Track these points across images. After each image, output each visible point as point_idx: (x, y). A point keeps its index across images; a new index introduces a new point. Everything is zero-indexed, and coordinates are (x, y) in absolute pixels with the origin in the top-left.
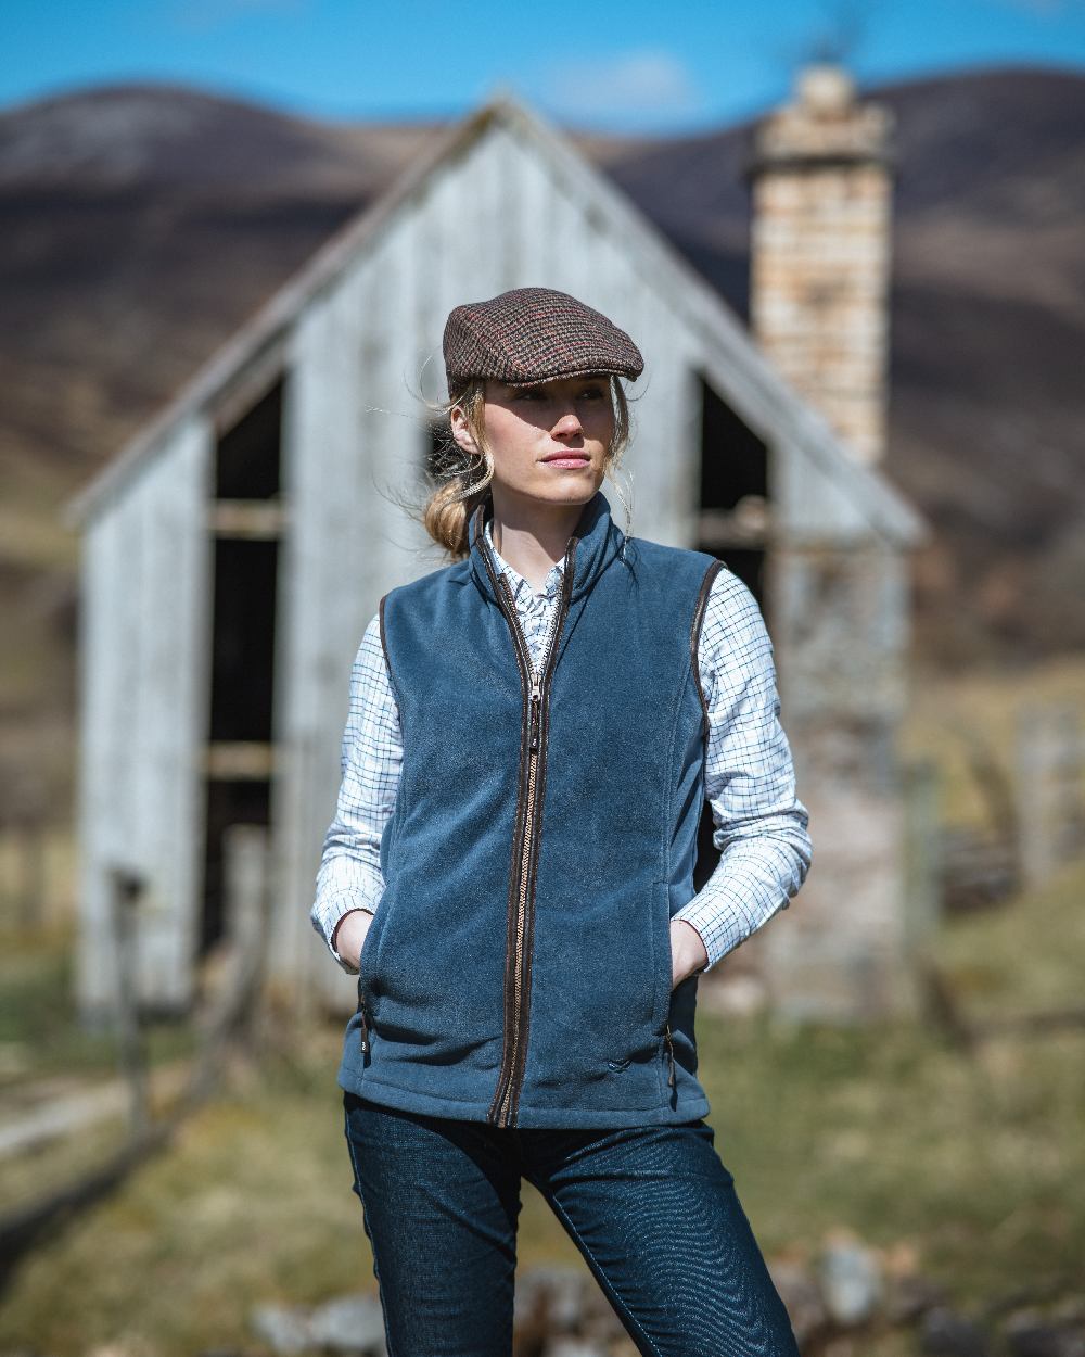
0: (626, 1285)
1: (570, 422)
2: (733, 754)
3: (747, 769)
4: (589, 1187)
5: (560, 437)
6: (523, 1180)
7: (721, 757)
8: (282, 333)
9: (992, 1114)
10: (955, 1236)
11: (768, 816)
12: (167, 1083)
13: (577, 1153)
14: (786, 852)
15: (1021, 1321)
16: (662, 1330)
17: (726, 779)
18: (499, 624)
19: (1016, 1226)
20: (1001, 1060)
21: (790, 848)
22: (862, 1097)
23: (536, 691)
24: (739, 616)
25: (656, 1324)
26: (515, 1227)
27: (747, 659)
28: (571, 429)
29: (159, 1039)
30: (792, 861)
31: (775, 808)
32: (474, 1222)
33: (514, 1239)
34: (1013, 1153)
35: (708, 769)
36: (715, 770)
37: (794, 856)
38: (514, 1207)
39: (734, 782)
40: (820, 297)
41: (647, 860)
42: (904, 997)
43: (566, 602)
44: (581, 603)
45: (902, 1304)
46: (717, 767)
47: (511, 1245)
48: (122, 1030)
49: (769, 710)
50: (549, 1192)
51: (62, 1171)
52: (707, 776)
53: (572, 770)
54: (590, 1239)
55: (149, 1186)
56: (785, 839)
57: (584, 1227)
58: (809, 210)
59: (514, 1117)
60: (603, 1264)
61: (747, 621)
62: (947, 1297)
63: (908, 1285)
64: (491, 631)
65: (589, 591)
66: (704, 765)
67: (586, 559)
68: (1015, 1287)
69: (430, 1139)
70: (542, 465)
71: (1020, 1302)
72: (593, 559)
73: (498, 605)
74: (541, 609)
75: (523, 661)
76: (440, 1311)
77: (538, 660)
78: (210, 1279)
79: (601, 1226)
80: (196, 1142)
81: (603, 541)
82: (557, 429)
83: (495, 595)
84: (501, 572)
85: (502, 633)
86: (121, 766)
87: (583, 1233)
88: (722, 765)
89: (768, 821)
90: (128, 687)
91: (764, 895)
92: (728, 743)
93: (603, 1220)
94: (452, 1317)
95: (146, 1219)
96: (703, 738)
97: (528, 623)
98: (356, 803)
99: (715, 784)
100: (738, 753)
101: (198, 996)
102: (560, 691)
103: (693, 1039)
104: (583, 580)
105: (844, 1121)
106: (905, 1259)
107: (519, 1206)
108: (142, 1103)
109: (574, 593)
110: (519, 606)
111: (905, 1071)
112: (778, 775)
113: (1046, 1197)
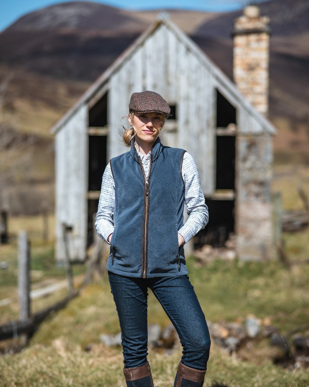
0: (169, 309)
1: (150, 124)
2: (190, 193)
3: (194, 196)
4: (162, 289)
5: (147, 127)
6: (148, 288)
7: (188, 194)
8: (107, 81)
9: (293, 284)
10: (281, 315)
11: (198, 206)
12: (78, 280)
13: (159, 282)
14: (202, 215)
15: (297, 336)
16: (178, 319)
17: (190, 199)
18: (138, 167)
19: (297, 313)
20: (296, 270)
21: (203, 214)
22: (260, 281)
23: (147, 182)
24: (190, 163)
25: (176, 317)
26: (147, 299)
27: (192, 172)
28: (149, 126)
29: (76, 268)
30: (204, 217)
31: (200, 205)
32: (137, 298)
33: (146, 302)
34: (299, 295)
35: (186, 197)
36: (187, 197)
37: (204, 216)
38: (146, 295)
39: (192, 199)
40: (251, 68)
41: (172, 218)
42: (273, 255)
43: (152, 162)
44: (155, 162)
45: (266, 332)
46: (187, 196)
47: (146, 303)
48: (66, 266)
49: (198, 183)
50: (153, 290)
51: (52, 302)
52: (185, 199)
53: (156, 199)
54: (162, 300)
55: (73, 305)
56: (202, 212)
57: (161, 297)
58: (248, 44)
59: (147, 276)
60: (164, 305)
61: (192, 164)
62: (278, 331)
63: (268, 328)
64: (137, 168)
65: (157, 159)
66: (184, 196)
67: (155, 152)
68: (295, 327)
69: (127, 280)
70: (143, 132)
71: (296, 332)
72: (157, 152)
73: (138, 163)
74: (147, 163)
75: (144, 175)
76: (130, 317)
77: (147, 174)
78: (89, 328)
79: (164, 297)
80: (85, 294)
81: (159, 148)
82: (147, 125)
83: (137, 160)
84: (139, 155)
85: (139, 169)
86: (66, 197)
87: (160, 299)
88: (188, 196)
89: (198, 208)
90: (68, 176)
91: (197, 226)
92: (189, 191)
93: (165, 296)
94: (133, 318)
95: (72, 313)
96: (184, 191)
97: (144, 166)
98: (105, 205)
99: (187, 201)
100: (192, 193)
101: (87, 258)
102: (152, 182)
103: (184, 257)
104: (155, 157)
105: (255, 287)
106: (267, 321)
107: (148, 294)
108: (72, 284)
109: (153, 159)
110: (143, 162)
111: (272, 274)
112: (200, 197)
113: (306, 305)
